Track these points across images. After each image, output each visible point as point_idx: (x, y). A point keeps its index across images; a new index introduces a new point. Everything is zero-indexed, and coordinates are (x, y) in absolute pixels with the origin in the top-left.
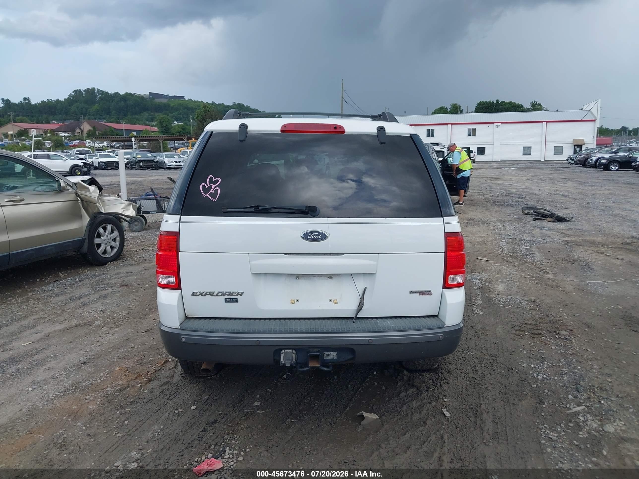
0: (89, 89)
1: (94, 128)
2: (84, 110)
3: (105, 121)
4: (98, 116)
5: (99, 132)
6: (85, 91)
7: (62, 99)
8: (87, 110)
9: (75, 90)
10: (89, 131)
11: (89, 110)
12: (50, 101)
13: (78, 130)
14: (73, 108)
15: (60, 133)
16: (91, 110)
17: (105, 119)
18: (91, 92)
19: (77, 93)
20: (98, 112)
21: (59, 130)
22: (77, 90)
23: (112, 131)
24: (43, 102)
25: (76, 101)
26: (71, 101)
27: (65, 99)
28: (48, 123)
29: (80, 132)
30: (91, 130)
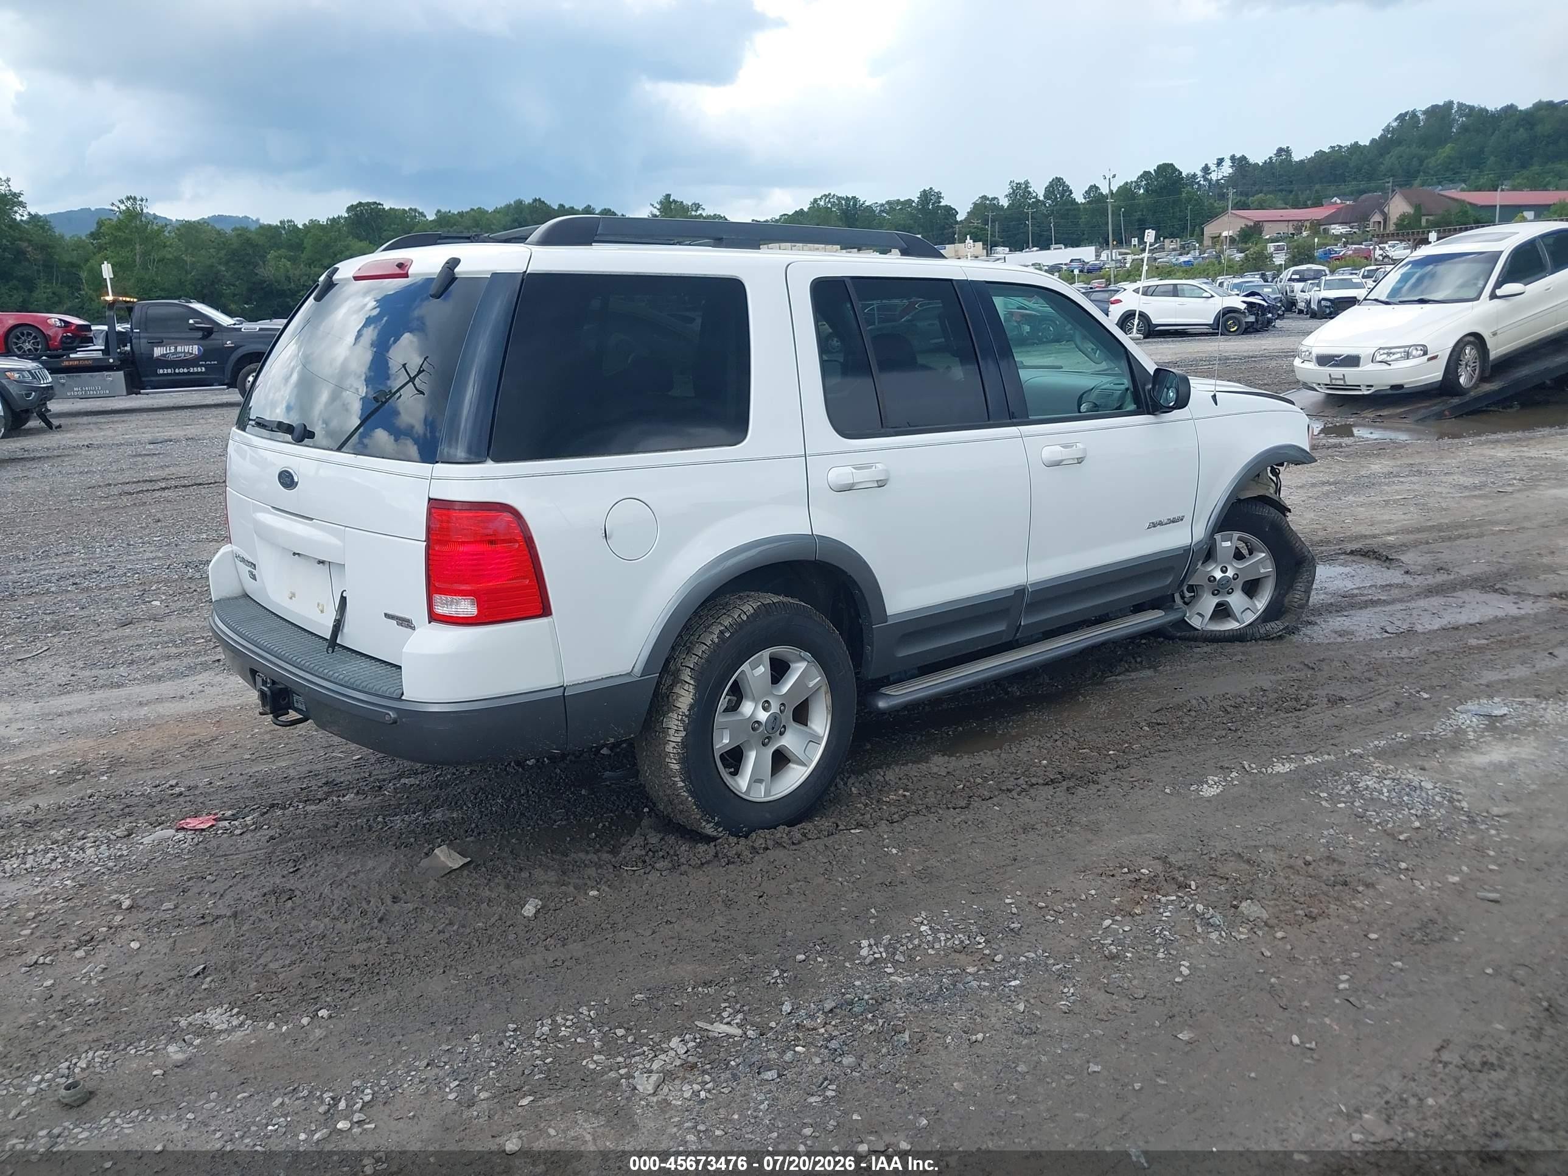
0: (1437, 106)
1: (1418, 208)
2: (1415, 162)
3: (1463, 185)
4: (1448, 174)
5: (1431, 218)
6: (1425, 112)
7: (1365, 141)
8: (1421, 162)
9: (1401, 115)
10: (1403, 217)
11: (1426, 162)
12: (1336, 150)
13: (1377, 217)
14: (1389, 161)
15: (1333, 226)
16: (1432, 162)
17: (1464, 181)
18: (1440, 114)
19: (1407, 120)
20: (1450, 163)
21: (1331, 220)
22: (1407, 113)
23: (1465, 213)
24: (1320, 154)
25: (1399, 142)
26: (1385, 144)
27: (1373, 141)
28: (1318, 204)
29: (1380, 222)
30: (1409, 214)
